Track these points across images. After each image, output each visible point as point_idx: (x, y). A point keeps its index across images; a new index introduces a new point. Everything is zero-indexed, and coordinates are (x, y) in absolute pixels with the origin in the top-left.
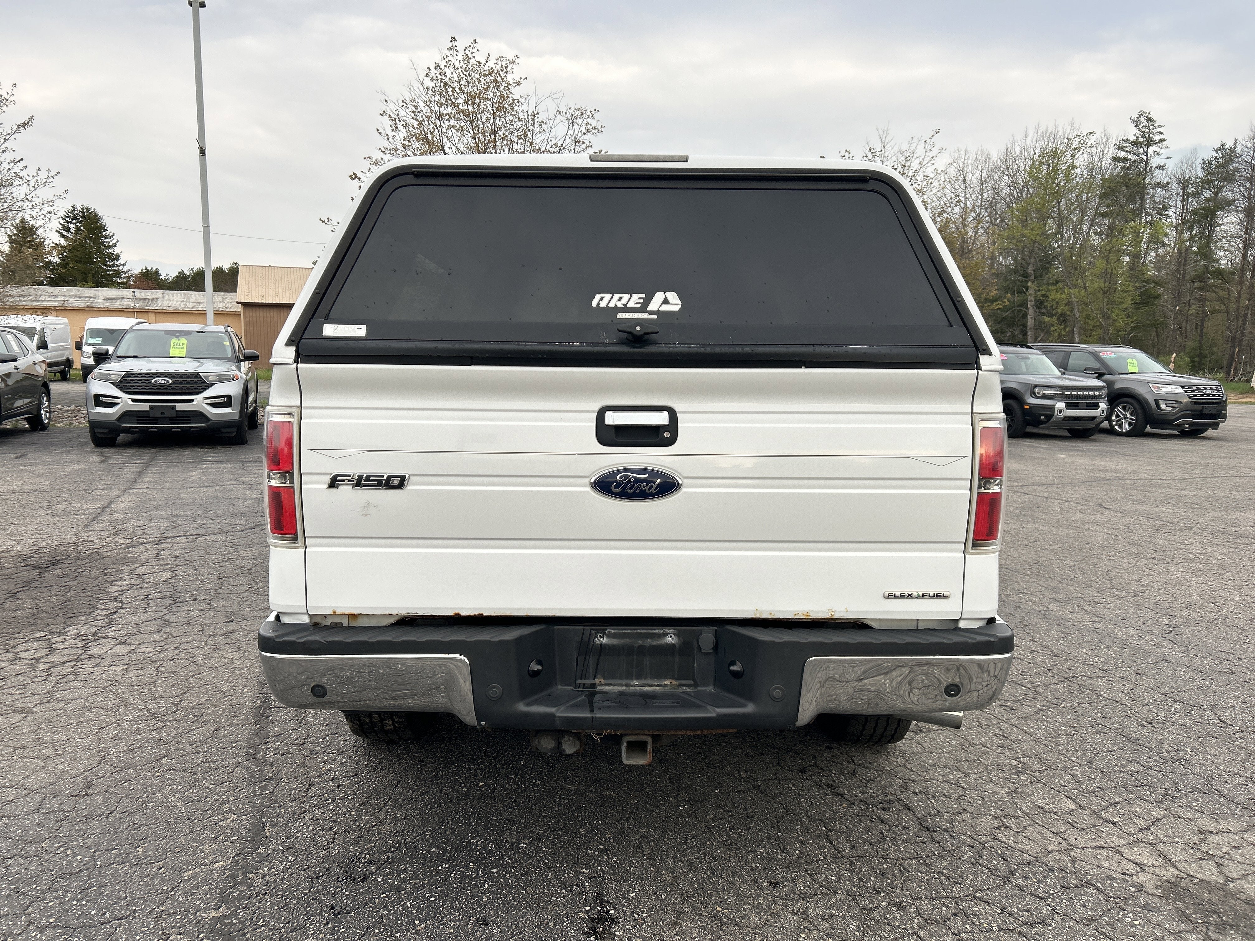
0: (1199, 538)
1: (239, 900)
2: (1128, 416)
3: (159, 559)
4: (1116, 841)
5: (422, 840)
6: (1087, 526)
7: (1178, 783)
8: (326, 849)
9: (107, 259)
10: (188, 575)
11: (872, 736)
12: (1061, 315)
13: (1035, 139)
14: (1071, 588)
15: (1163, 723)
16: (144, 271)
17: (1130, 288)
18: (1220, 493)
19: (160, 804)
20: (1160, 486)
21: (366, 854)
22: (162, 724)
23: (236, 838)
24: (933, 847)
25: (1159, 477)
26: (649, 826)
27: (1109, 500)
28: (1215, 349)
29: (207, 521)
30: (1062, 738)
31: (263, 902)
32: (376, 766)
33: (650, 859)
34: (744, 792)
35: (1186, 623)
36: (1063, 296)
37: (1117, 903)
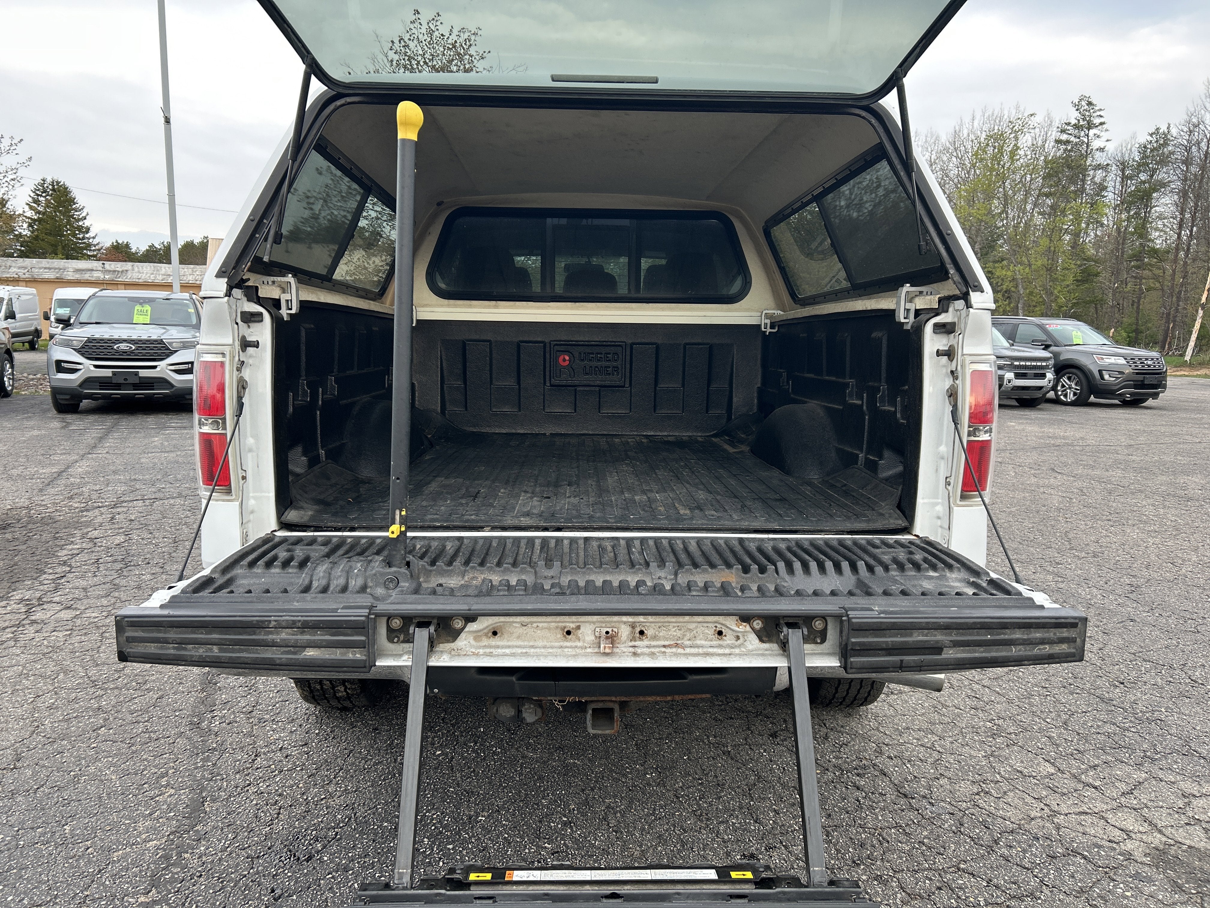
0: (1150, 501)
1: (171, 884)
2: (1073, 386)
3: (114, 523)
4: (1100, 806)
5: (374, 814)
6: (1042, 490)
7: (1156, 745)
8: (269, 825)
9: (77, 232)
10: (142, 539)
11: (844, 698)
12: (1006, 292)
13: (982, 122)
14: (1032, 549)
15: (1135, 683)
16: (115, 244)
17: (1073, 266)
18: (1166, 458)
19: (94, 778)
20: (1108, 452)
21: (312, 831)
22: (103, 692)
23: (172, 814)
24: (912, 815)
25: (1106, 444)
26: (615, 796)
27: (1061, 465)
28: (1150, 325)
29: (166, 485)
30: (1035, 699)
31: (197, 886)
32: (327, 734)
33: (616, 832)
34: (713, 758)
35: (1147, 583)
36: (1009, 273)
37: (1106, 873)
